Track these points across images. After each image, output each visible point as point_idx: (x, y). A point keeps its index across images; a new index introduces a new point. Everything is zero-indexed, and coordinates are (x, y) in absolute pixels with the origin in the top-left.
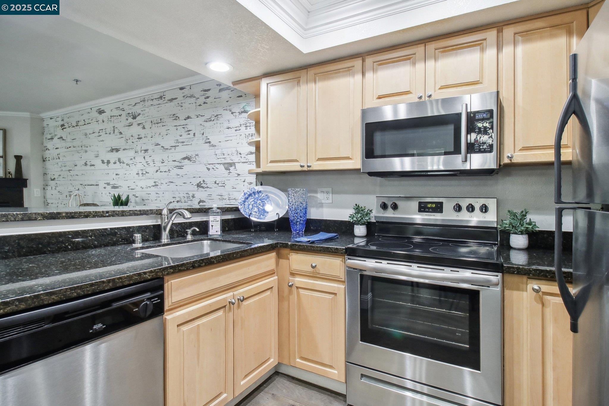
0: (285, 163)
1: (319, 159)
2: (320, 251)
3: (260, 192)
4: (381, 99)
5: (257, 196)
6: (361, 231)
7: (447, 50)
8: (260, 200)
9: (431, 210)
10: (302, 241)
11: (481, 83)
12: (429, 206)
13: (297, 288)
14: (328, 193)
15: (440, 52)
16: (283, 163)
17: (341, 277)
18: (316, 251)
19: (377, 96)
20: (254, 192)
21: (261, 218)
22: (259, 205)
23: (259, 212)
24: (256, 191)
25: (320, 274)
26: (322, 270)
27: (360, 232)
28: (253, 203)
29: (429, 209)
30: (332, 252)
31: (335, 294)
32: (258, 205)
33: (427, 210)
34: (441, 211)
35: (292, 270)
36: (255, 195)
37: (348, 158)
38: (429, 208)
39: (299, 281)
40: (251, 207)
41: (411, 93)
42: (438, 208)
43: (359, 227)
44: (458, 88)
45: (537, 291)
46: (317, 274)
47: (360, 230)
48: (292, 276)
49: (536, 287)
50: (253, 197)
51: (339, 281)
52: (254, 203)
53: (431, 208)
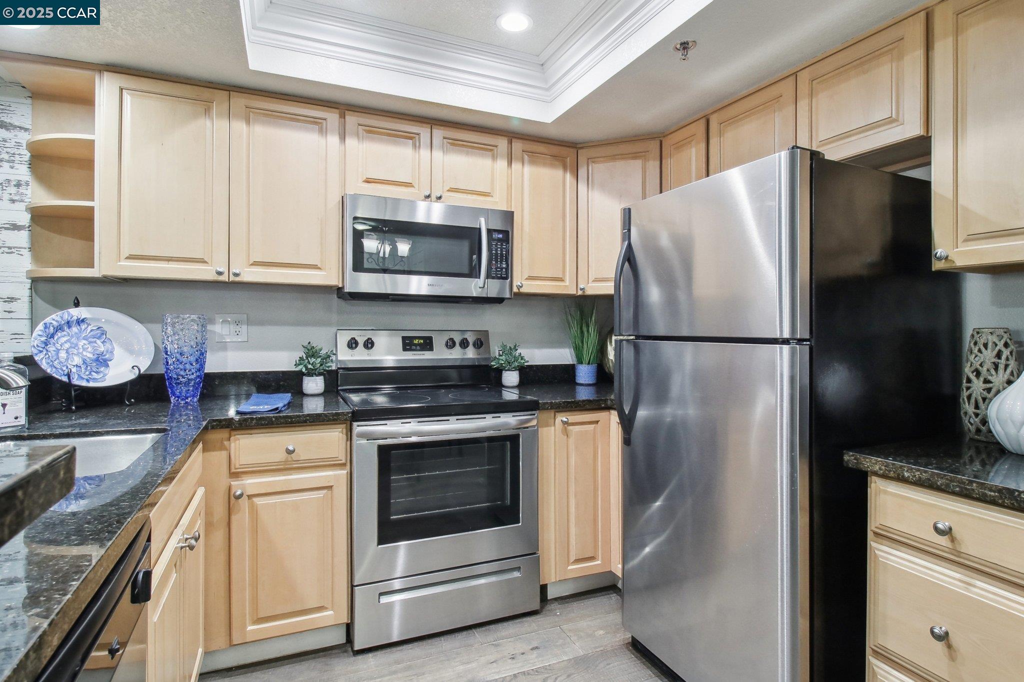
0: (170, 262)
1: (256, 264)
2: (305, 422)
3: (83, 321)
4: (370, 184)
5: (77, 331)
6: (319, 385)
7: (455, 144)
8: (84, 339)
9: (418, 348)
10: (258, 412)
11: (492, 196)
12: (416, 342)
13: (250, 497)
14: (237, 323)
15: (449, 143)
16: (167, 262)
17: (340, 458)
18: (295, 423)
19: (365, 179)
20: (68, 322)
21: (95, 380)
22: (84, 349)
23: (87, 367)
24: (75, 318)
25: (300, 462)
26: (303, 454)
27: (318, 388)
28: (67, 346)
29: (416, 347)
30: (327, 421)
31: (330, 488)
32: (81, 350)
33: (414, 347)
34: (431, 349)
35: (237, 466)
36: (69, 327)
37: (315, 267)
38: (416, 345)
39: (251, 483)
40: (63, 354)
41: (413, 186)
42: (427, 344)
43: (316, 379)
44: (474, 195)
45: (564, 423)
46: (294, 462)
47: (314, 385)
48: (232, 479)
49: (565, 419)
50: (65, 333)
51: (334, 465)
52: (71, 347)
53: (419, 345)
